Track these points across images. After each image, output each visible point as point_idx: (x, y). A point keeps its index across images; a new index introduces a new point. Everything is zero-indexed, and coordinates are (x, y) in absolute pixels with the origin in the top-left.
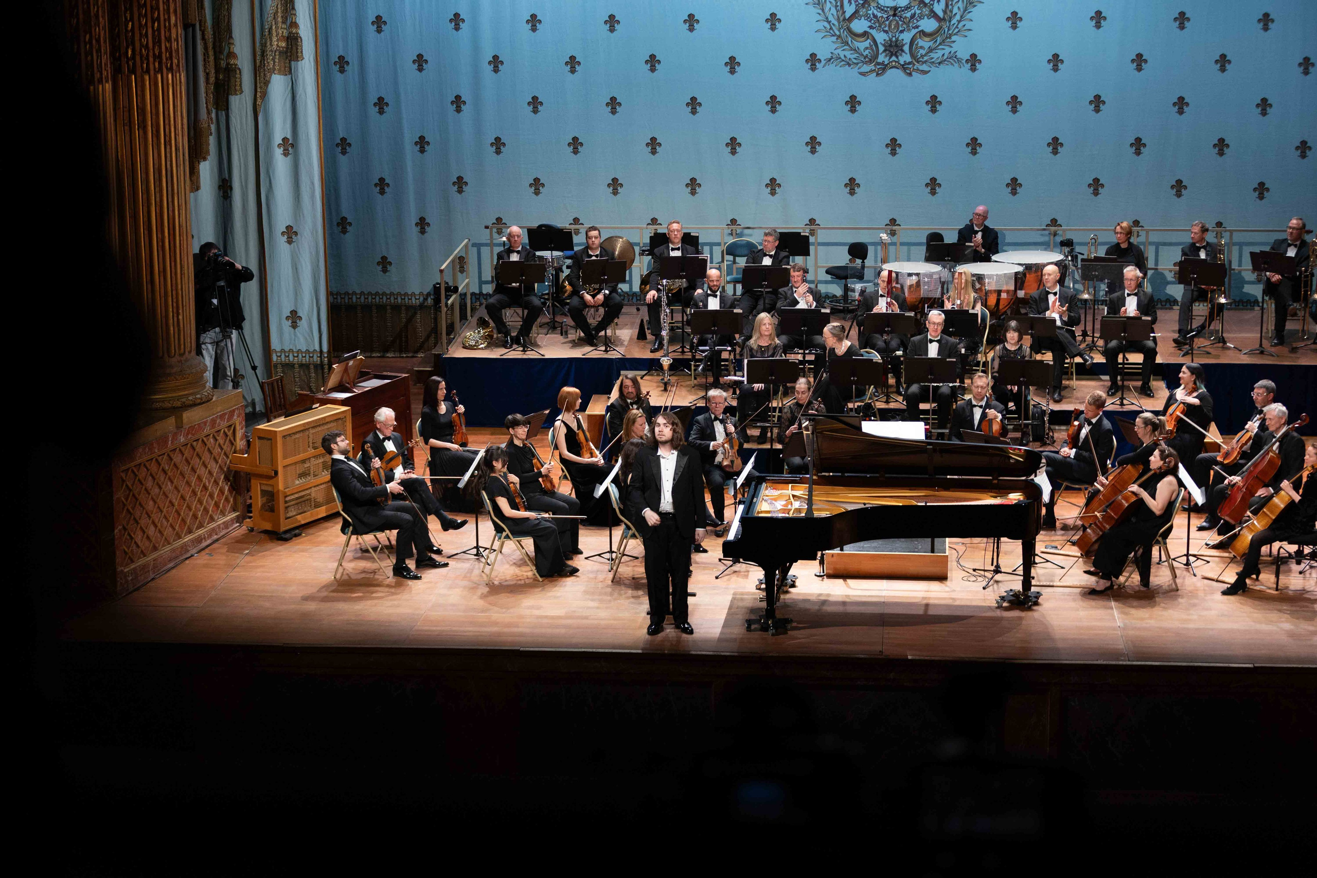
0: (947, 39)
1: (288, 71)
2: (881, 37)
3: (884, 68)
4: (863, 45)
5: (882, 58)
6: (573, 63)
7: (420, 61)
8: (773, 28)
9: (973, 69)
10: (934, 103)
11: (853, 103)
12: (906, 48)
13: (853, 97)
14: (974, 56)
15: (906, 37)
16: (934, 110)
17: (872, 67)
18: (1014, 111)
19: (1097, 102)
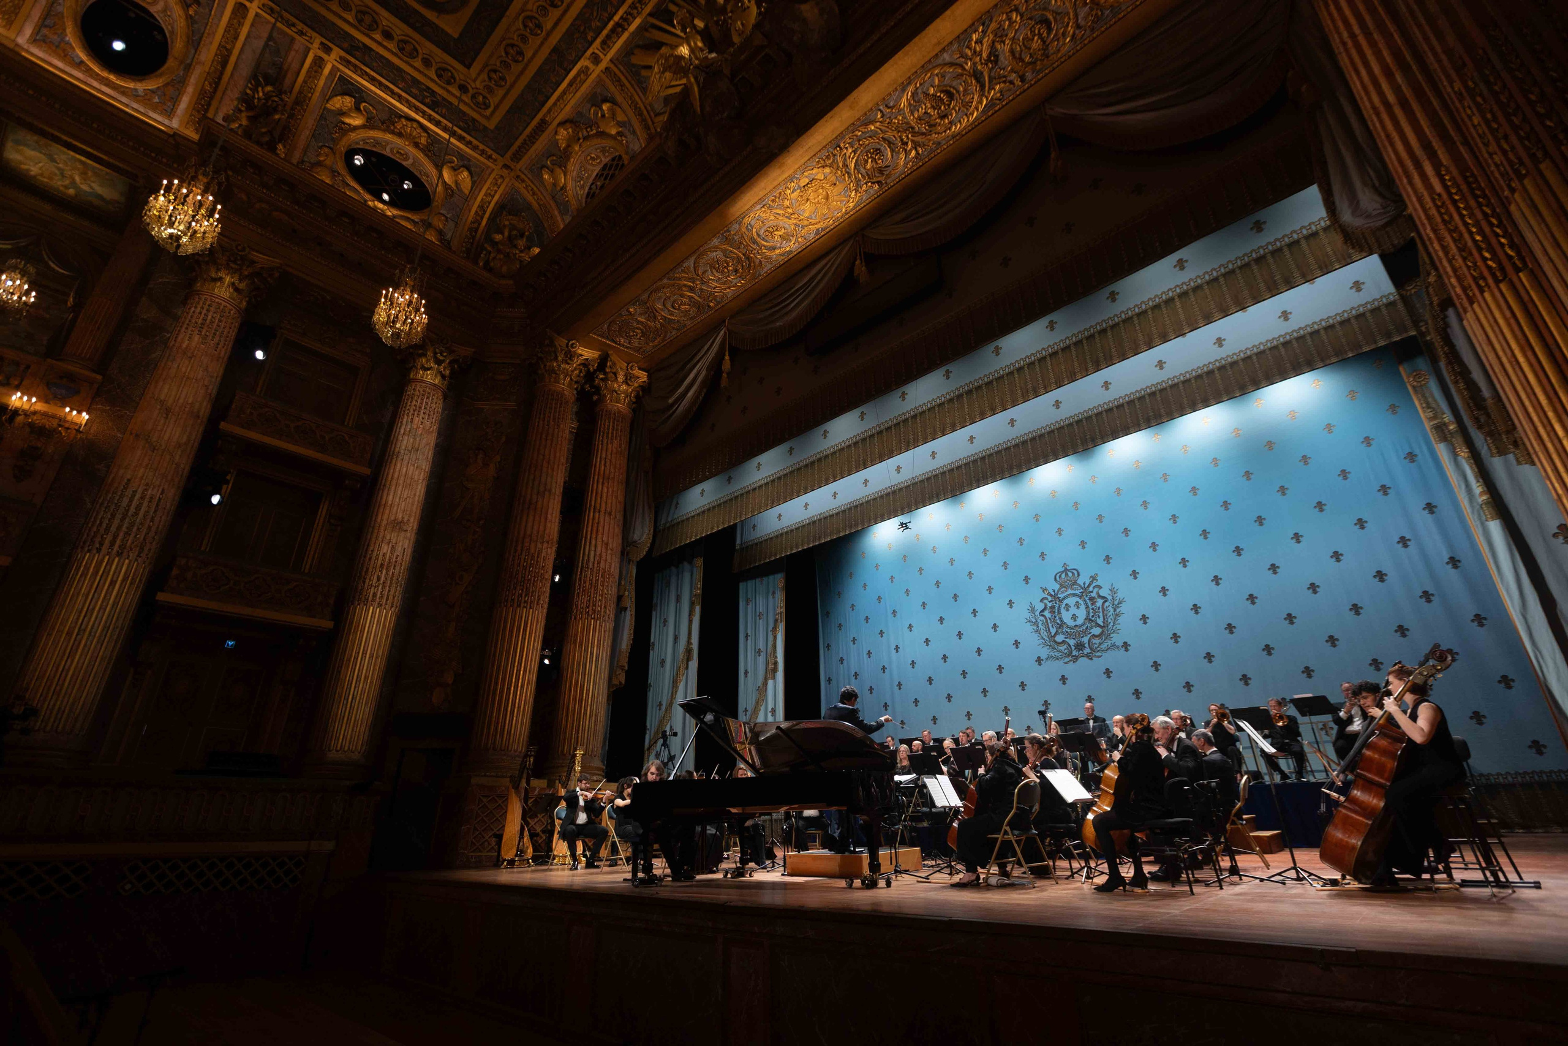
0: (1108, 636)
1: (774, 678)
2: (1072, 642)
3: (1076, 658)
4: (1063, 648)
5: (1074, 653)
6: (930, 680)
7: (871, 689)
8: (1017, 647)
9: (1127, 650)
10: (1108, 672)
11: (1064, 679)
12: (1087, 645)
13: (1063, 676)
14: (1125, 643)
15: (1085, 640)
16: (1109, 677)
17: (1070, 658)
18: (1157, 670)
19: (1209, 657)
